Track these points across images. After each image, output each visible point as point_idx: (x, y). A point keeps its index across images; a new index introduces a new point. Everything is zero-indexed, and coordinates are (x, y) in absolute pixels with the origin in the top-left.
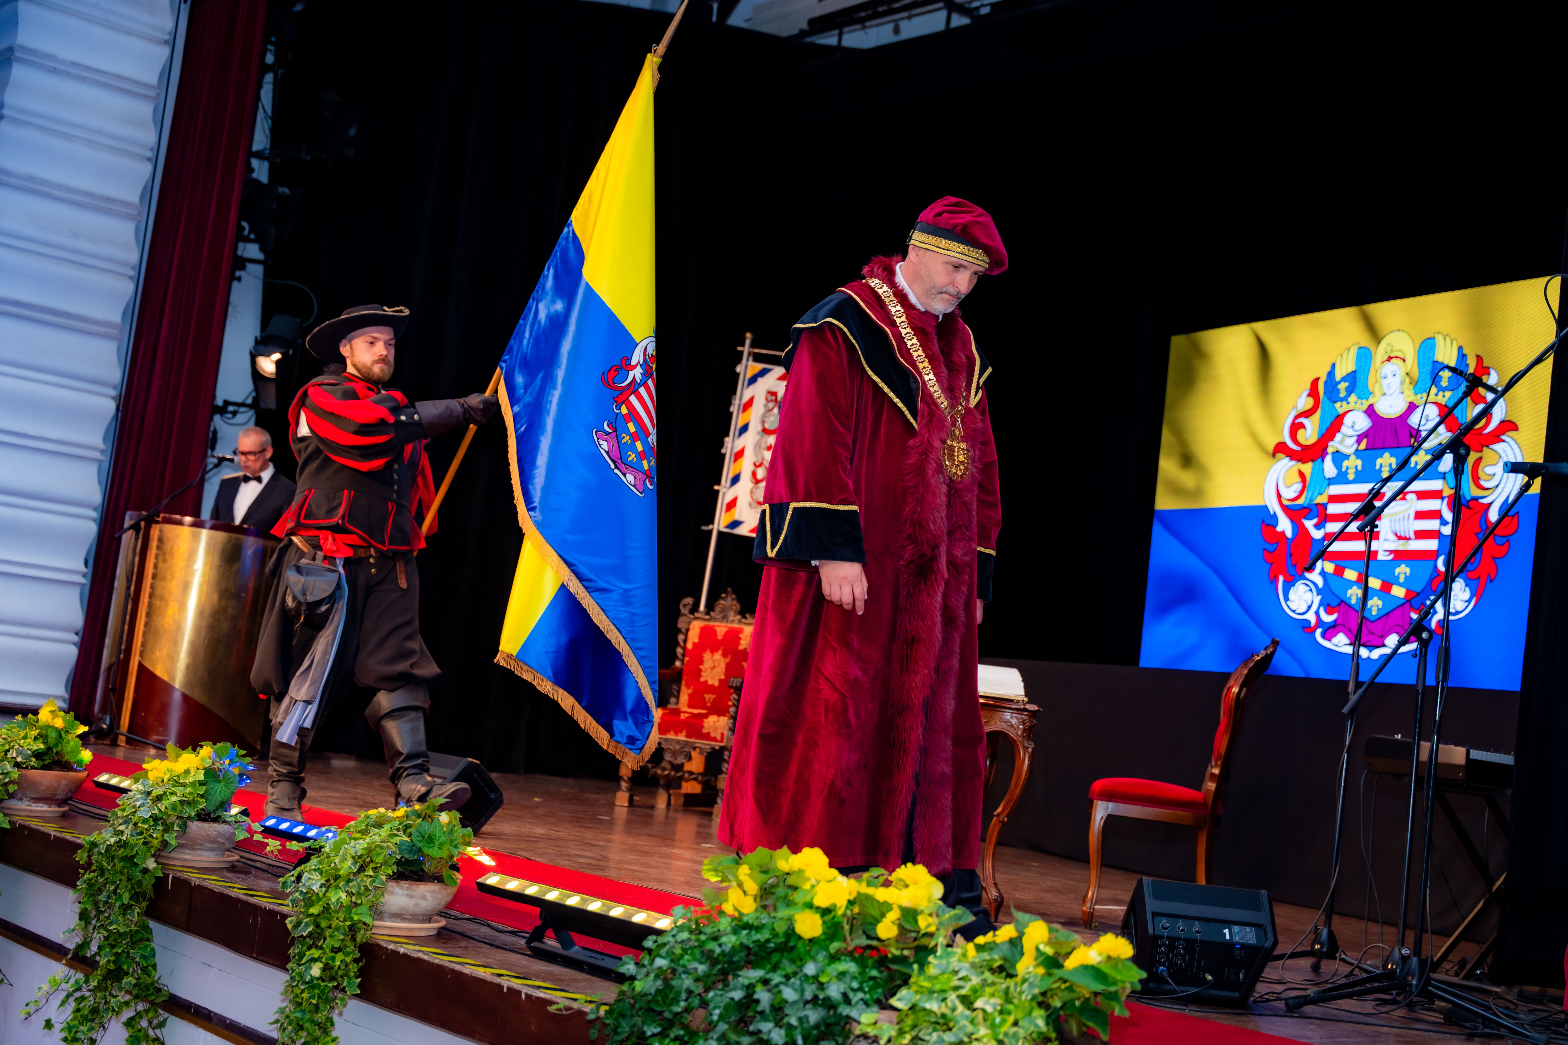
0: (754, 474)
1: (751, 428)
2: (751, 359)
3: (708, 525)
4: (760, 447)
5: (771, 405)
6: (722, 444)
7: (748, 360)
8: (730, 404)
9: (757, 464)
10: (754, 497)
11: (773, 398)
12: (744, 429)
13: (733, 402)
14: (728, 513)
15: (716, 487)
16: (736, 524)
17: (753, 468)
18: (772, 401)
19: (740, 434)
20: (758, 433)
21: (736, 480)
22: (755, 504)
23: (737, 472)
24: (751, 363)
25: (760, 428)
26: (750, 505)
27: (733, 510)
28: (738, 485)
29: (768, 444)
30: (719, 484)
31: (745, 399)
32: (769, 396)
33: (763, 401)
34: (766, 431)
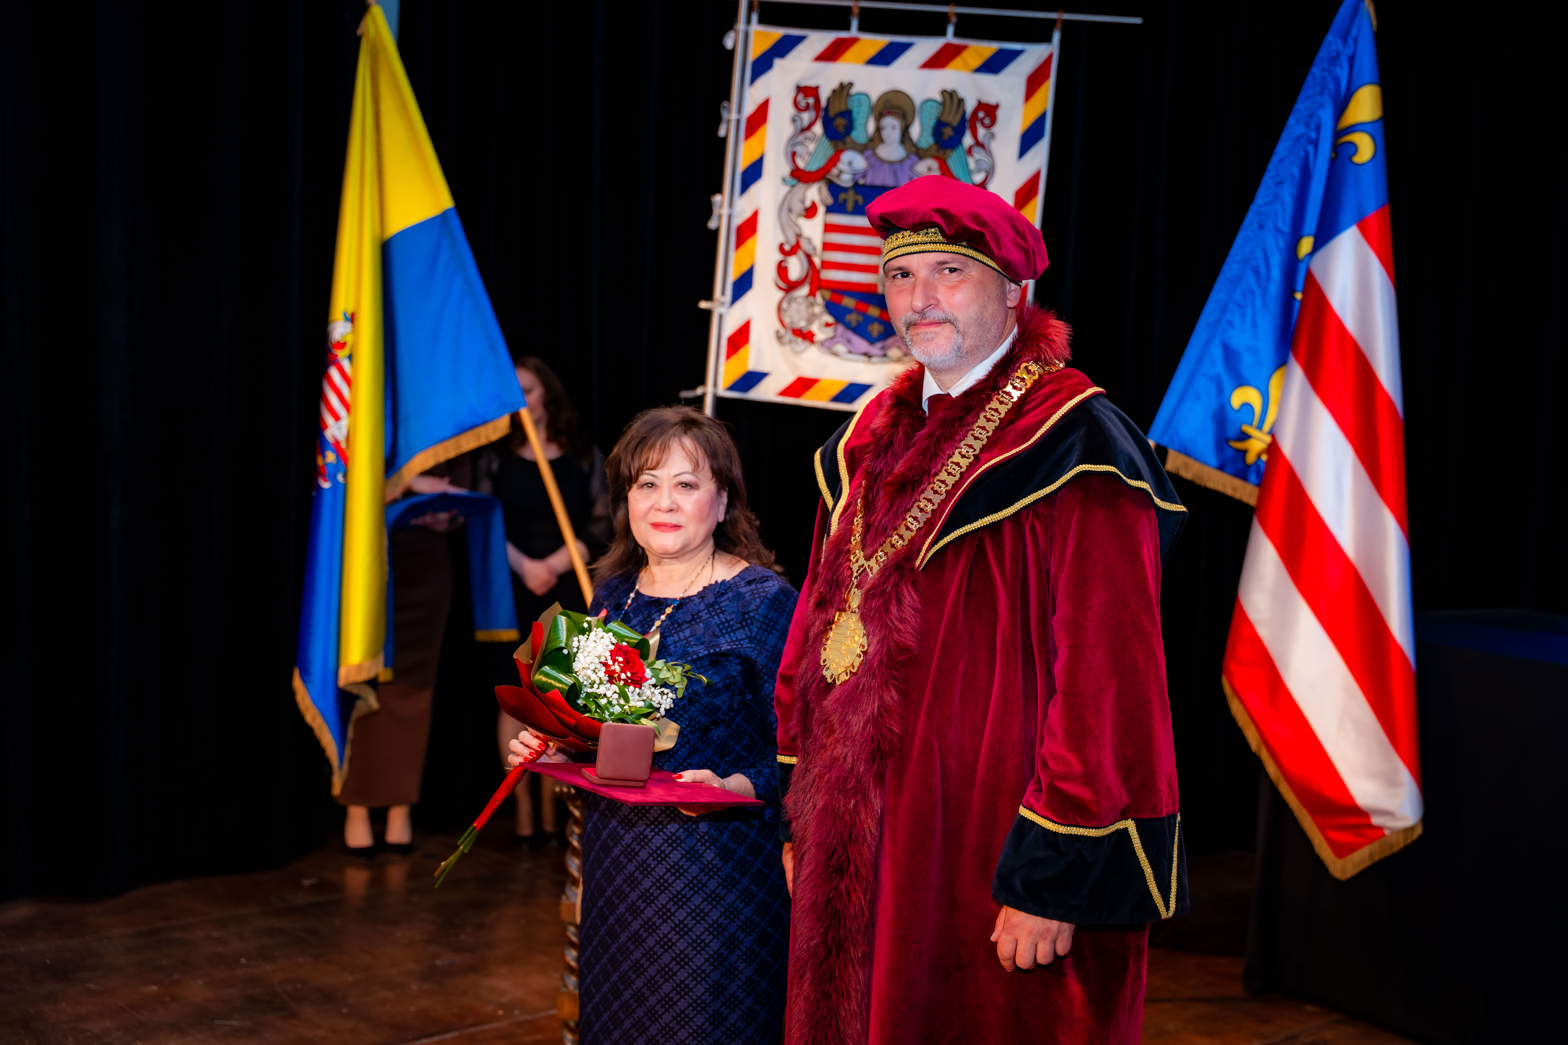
0: (782, 270)
1: (768, 168)
2: (755, 17)
3: (694, 387)
4: (790, 210)
5: (806, 117)
6: (708, 211)
7: (749, 21)
8: (717, 120)
9: (787, 248)
10: (787, 320)
11: (811, 101)
12: (753, 173)
13: (725, 115)
14: (734, 358)
15: (703, 305)
16: (752, 379)
17: (779, 257)
18: (807, 107)
19: (745, 187)
20: (784, 180)
21: (744, 284)
22: (789, 336)
23: (745, 268)
24: (755, 27)
25: (786, 169)
26: (779, 337)
27: (742, 352)
28: (749, 298)
29: (808, 204)
30: (709, 297)
31: (749, 108)
32: (801, 97)
33: (791, 110)
34: (800, 176)
